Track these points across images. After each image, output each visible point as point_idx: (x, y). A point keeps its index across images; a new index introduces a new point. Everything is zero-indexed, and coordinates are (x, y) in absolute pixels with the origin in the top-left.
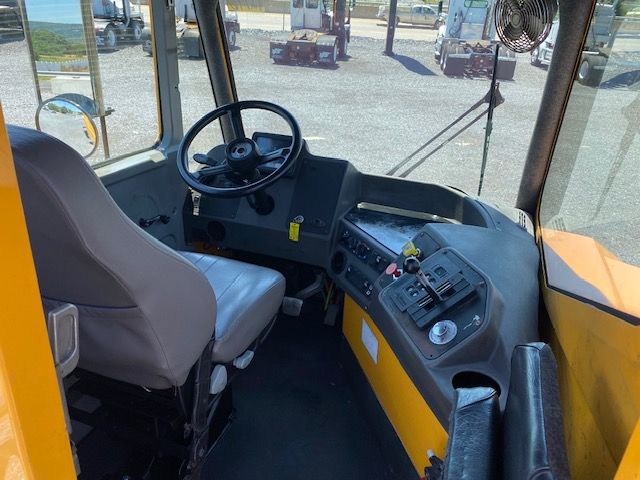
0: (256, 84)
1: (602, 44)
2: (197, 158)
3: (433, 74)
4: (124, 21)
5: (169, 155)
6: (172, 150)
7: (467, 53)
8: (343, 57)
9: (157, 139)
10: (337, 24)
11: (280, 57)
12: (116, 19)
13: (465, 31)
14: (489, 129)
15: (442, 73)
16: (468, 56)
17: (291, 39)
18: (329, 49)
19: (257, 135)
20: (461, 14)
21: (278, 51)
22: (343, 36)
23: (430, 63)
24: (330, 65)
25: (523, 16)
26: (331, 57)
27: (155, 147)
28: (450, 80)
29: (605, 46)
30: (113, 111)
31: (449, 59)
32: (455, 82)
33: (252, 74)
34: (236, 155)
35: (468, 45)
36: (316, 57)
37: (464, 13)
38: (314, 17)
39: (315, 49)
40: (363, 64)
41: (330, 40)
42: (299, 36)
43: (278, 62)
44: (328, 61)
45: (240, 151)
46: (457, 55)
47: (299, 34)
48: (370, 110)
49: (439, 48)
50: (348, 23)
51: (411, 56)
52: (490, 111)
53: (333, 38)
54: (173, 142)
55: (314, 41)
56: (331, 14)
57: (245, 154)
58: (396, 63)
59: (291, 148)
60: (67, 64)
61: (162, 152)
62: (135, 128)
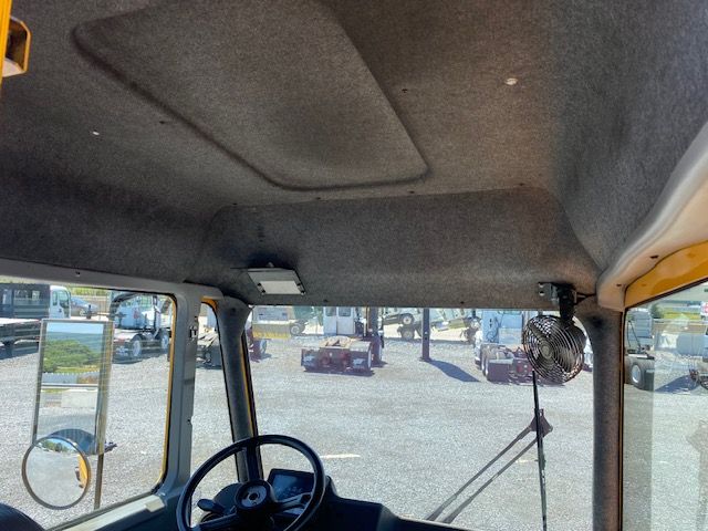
0: (284, 393)
1: (648, 348)
2: (203, 503)
3: (476, 380)
4: (153, 332)
5: (169, 501)
6: (174, 494)
7: (509, 358)
8: (378, 363)
9: (159, 480)
10: (371, 330)
11: (312, 365)
12: (145, 330)
13: (503, 335)
14: (541, 462)
15: (485, 379)
16: (510, 361)
17: (323, 345)
18: (363, 355)
19: (274, 473)
20: (496, 320)
21: (310, 358)
22: (377, 341)
23: (472, 370)
24: (364, 372)
25: (552, 346)
26: (365, 363)
27: (154, 491)
28: (495, 386)
29: (652, 349)
30: (115, 446)
31: (490, 364)
32: (500, 388)
33: (281, 383)
34: (248, 503)
35: (509, 350)
36: (350, 364)
37: (499, 318)
38: (347, 323)
39: (349, 356)
40: (400, 370)
41: (364, 346)
42: (331, 343)
43: (309, 369)
44: (363, 367)
45: (254, 497)
46: (497, 361)
47: (332, 340)
48: (410, 422)
49: (478, 353)
50: (382, 329)
51: (450, 362)
52: (539, 440)
53: (367, 344)
54: (177, 484)
55: (347, 347)
56: (364, 321)
57: (258, 501)
58: (434, 369)
59: (312, 494)
60: (84, 375)
61: (162, 497)
62: (144, 448)
